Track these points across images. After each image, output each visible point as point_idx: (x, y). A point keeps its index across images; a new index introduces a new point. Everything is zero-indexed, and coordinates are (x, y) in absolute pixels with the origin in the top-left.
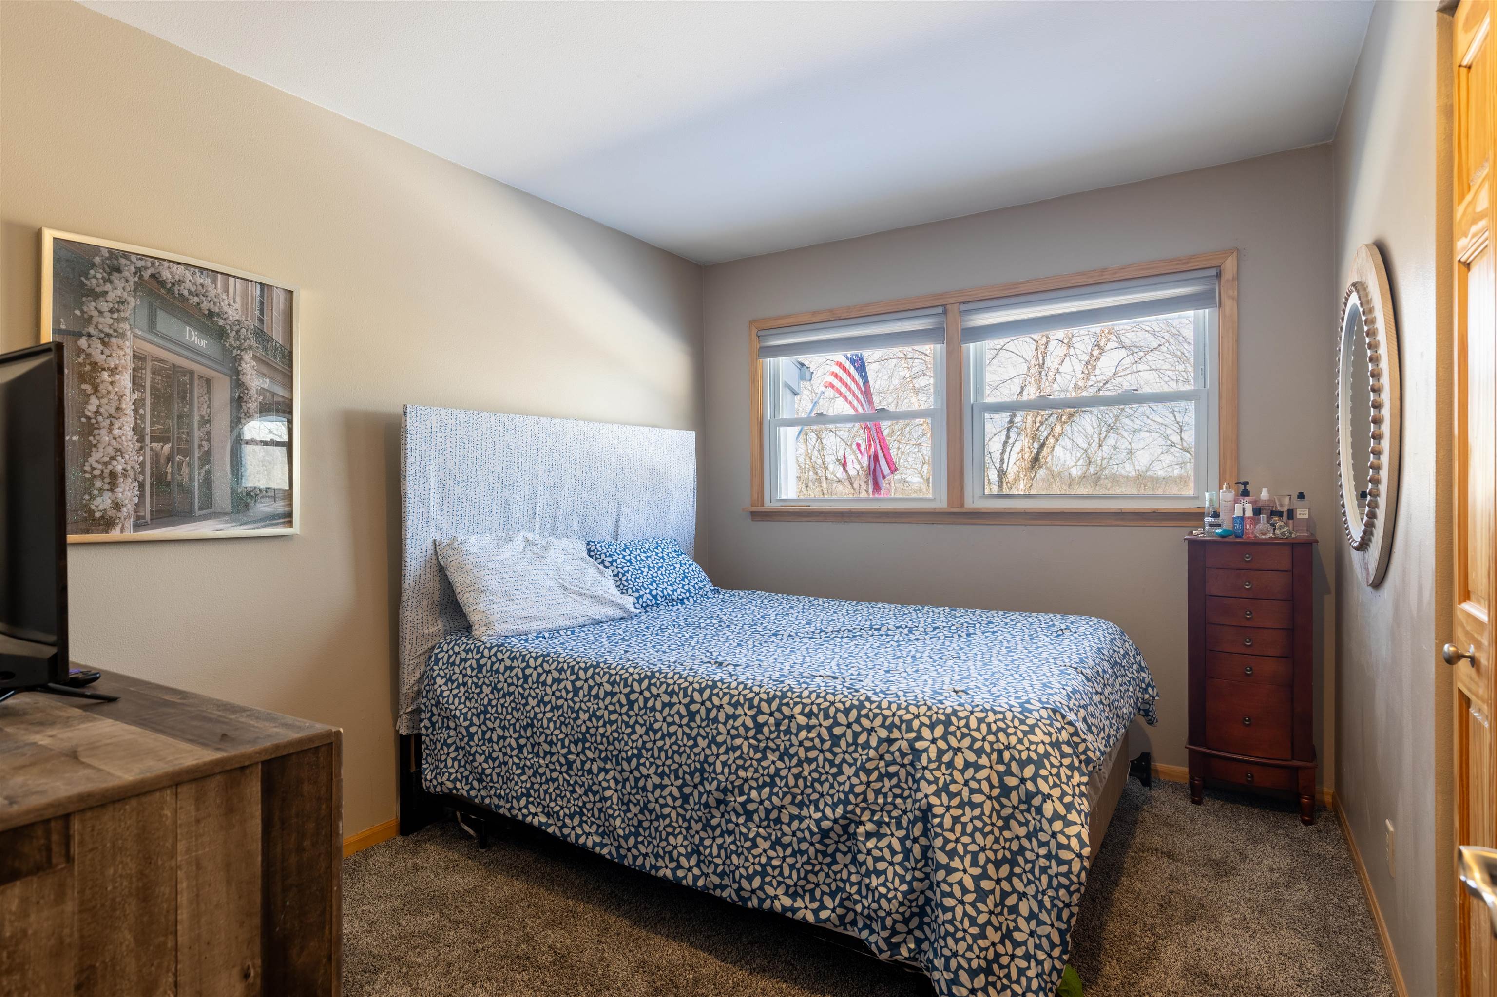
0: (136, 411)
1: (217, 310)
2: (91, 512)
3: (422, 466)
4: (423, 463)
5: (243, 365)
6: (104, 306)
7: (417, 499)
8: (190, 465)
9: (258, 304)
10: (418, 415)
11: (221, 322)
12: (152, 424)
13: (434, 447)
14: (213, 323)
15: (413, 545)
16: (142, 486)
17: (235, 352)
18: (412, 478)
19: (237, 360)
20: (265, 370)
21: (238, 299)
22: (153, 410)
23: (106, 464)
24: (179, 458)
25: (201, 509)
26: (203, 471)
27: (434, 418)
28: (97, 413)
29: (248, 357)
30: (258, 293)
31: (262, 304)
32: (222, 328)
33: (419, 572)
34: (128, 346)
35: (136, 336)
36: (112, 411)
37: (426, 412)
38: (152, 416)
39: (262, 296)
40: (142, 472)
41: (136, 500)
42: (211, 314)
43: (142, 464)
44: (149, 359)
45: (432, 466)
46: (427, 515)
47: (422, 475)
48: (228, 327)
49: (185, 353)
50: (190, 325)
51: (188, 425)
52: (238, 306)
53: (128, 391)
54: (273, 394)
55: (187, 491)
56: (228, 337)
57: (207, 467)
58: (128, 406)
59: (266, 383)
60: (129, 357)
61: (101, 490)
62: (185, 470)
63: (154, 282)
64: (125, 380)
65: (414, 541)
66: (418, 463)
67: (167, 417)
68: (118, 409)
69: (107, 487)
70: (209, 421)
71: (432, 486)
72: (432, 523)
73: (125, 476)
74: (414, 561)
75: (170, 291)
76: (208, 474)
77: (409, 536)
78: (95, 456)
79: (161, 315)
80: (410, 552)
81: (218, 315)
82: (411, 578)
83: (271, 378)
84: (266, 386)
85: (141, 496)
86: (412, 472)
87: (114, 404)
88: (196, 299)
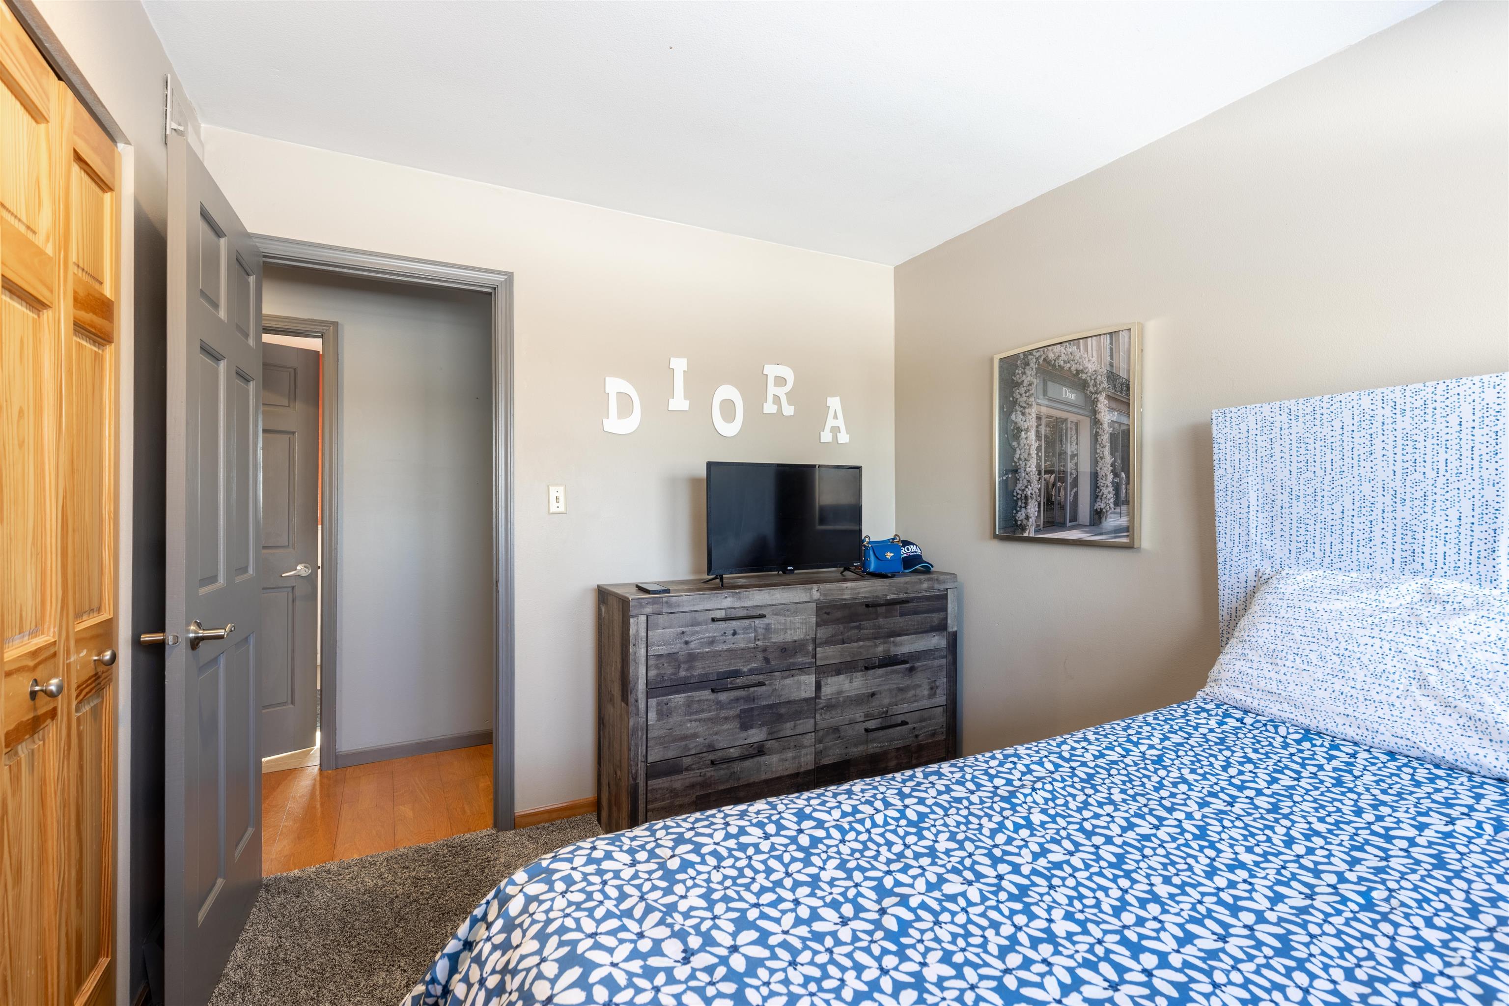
0: (1037, 454)
1: (1081, 368)
2: (1016, 521)
3: (1235, 479)
4: (1237, 475)
5: (1099, 405)
6: (1022, 390)
7: (1230, 518)
8: (1065, 489)
9: (1109, 351)
10: (1228, 419)
11: (1084, 376)
12: (1046, 461)
13: (1253, 455)
14: (1080, 379)
15: (1227, 572)
16: (1039, 504)
17: (1093, 397)
18: (1221, 493)
19: (1095, 402)
20: (1114, 405)
21: (1095, 354)
22: (1046, 452)
23: (1023, 490)
24: (1059, 484)
25: (1070, 521)
26: (1072, 493)
27: (1251, 419)
28: (1020, 459)
29: (1102, 398)
30: (1108, 342)
31: (1111, 349)
32: (1085, 381)
33: (1234, 605)
34: (1033, 411)
35: (1038, 404)
36: (1026, 456)
37: (1239, 413)
38: (1045, 456)
39: (1111, 343)
40: (1040, 496)
41: (1036, 514)
42: (1078, 372)
43: (1040, 490)
44: (1043, 418)
45: (1250, 479)
46: (1246, 538)
47: (1235, 490)
48: (1088, 379)
49: (1062, 407)
50: (1066, 386)
51: (1064, 459)
52: (1094, 360)
53: (1033, 442)
54: (1120, 424)
55: (1063, 507)
56: (1088, 387)
57: (1075, 489)
58: (1034, 452)
59: (1115, 416)
60: (1034, 419)
61: (1021, 507)
62: (1062, 493)
63: (1045, 364)
64: (1032, 435)
65: (1228, 567)
66: (1230, 476)
67: (1053, 456)
68: (1029, 454)
69: (1023, 505)
70: (1076, 455)
71: (1253, 502)
72: (1254, 549)
73: (1032, 498)
74: (1227, 591)
75: (1054, 365)
76: (1076, 494)
77: (1220, 560)
78: (1019, 486)
79: (1050, 384)
80: (1222, 579)
81: (1082, 371)
82: (1225, 609)
83: (1118, 411)
84: (1115, 419)
85: (1039, 512)
86: (1223, 486)
87: (1027, 451)
88: (1068, 365)
